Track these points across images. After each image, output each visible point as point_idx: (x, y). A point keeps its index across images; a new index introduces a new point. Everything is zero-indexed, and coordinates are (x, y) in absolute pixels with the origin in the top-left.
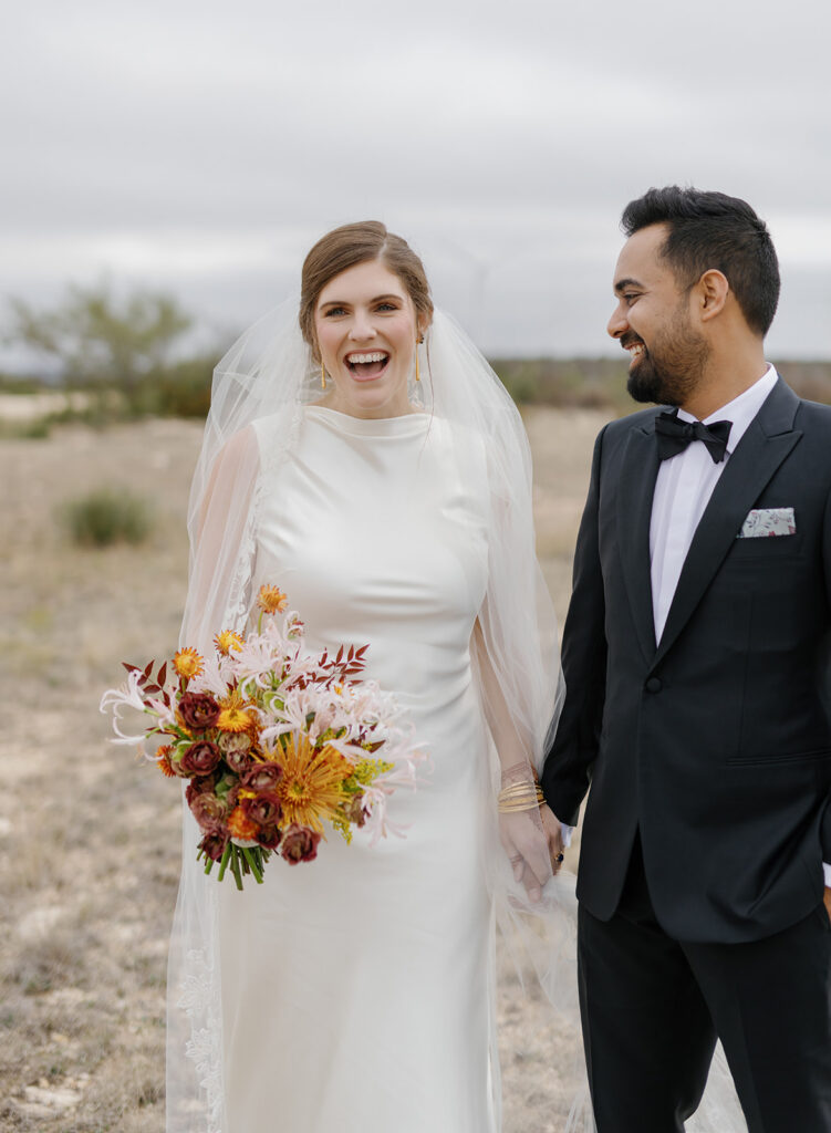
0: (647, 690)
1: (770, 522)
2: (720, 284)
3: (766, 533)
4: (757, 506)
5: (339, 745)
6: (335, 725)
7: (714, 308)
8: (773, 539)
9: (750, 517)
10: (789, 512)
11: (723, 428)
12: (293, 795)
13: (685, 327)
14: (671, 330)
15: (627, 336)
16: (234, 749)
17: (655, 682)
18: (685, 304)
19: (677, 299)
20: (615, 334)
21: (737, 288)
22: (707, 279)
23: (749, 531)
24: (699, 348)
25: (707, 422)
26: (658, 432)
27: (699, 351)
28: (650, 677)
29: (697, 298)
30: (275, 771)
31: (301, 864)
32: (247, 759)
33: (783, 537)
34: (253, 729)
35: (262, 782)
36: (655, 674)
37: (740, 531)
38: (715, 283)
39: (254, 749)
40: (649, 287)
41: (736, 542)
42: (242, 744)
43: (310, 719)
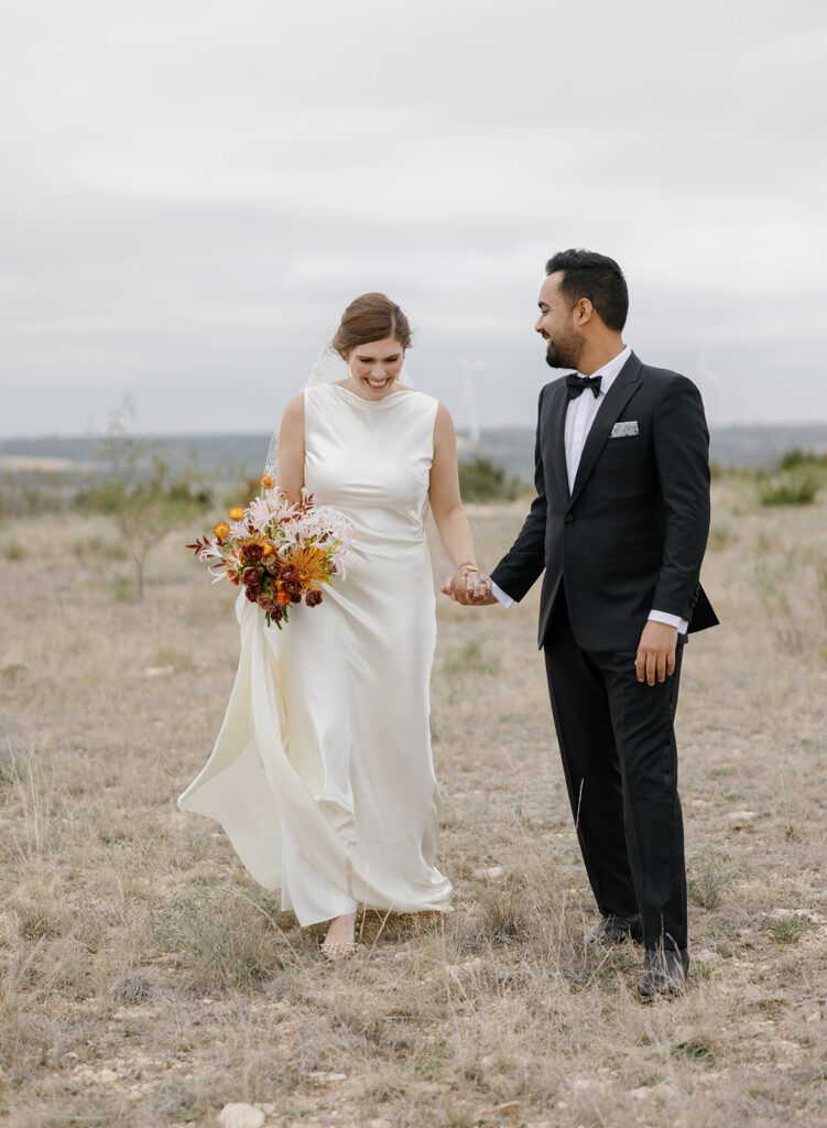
0: (566, 522)
1: (625, 429)
2: (588, 306)
3: (624, 435)
4: (619, 421)
5: (316, 544)
6: (310, 536)
7: (585, 319)
8: (627, 437)
9: (615, 427)
10: (635, 423)
11: (598, 379)
12: (302, 577)
13: (571, 329)
14: (562, 331)
15: (544, 333)
16: (269, 563)
17: (570, 517)
18: (571, 317)
19: (566, 314)
20: (539, 331)
21: (597, 308)
22: (581, 304)
23: (614, 434)
24: (578, 340)
25: (592, 377)
26: (568, 385)
27: (580, 342)
28: (567, 514)
29: (577, 313)
30: (291, 568)
31: (317, 606)
32: (277, 566)
33: (632, 437)
34: (274, 551)
35: (287, 574)
36: (570, 512)
37: (610, 434)
38: (586, 306)
39: (278, 561)
40: (553, 307)
41: (609, 440)
42: (272, 559)
43: (297, 537)
